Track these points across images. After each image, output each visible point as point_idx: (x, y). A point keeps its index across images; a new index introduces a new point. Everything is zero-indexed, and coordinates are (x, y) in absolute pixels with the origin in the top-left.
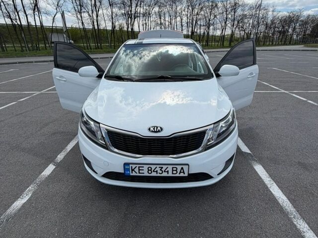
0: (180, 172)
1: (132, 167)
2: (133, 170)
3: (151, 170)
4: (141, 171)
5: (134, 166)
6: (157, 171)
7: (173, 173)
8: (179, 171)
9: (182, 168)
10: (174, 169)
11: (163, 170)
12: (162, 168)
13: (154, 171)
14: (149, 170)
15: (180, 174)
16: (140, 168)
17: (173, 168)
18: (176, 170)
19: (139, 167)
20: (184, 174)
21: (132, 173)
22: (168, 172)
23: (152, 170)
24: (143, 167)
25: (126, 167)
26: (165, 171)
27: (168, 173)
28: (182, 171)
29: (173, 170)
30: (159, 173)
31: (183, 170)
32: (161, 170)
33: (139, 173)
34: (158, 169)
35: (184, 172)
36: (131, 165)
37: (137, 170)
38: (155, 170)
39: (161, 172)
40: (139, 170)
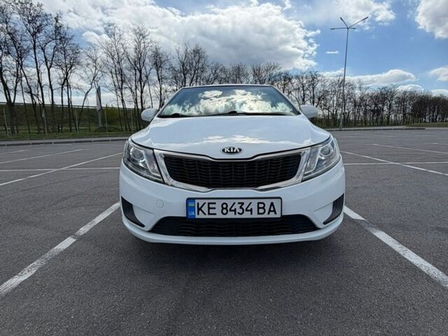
0: (270, 211)
1: (198, 204)
2: (199, 209)
3: (226, 208)
4: (211, 211)
5: (201, 202)
6: (235, 210)
7: (259, 213)
8: (267, 208)
9: (272, 204)
10: (261, 206)
11: (244, 207)
12: (243, 204)
13: (231, 210)
14: (223, 208)
15: (269, 213)
16: (211, 206)
17: (259, 203)
18: (263, 208)
19: (209, 204)
20: (275, 213)
21: (198, 214)
22: (251, 210)
23: (228, 209)
24: (215, 203)
25: (191, 204)
26: (247, 210)
27: (251, 214)
28: (272, 209)
29: (259, 208)
30: (239, 213)
31: (274, 208)
32: (241, 207)
33: (209, 214)
34: (237, 206)
35: (274, 211)
36: (197, 201)
37: (205, 209)
38: (233, 209)
39: (241, 211)
40: (209, 208)
